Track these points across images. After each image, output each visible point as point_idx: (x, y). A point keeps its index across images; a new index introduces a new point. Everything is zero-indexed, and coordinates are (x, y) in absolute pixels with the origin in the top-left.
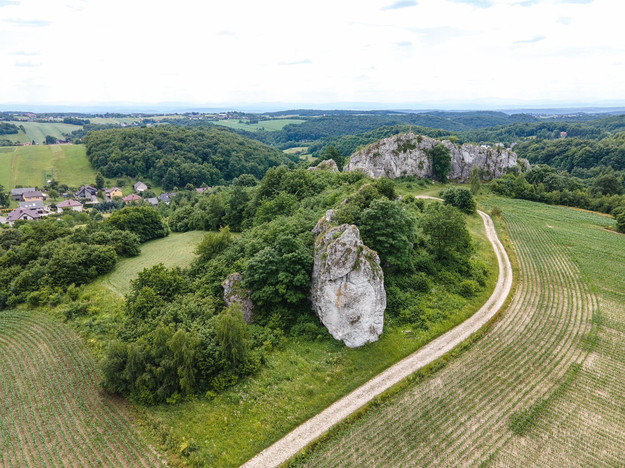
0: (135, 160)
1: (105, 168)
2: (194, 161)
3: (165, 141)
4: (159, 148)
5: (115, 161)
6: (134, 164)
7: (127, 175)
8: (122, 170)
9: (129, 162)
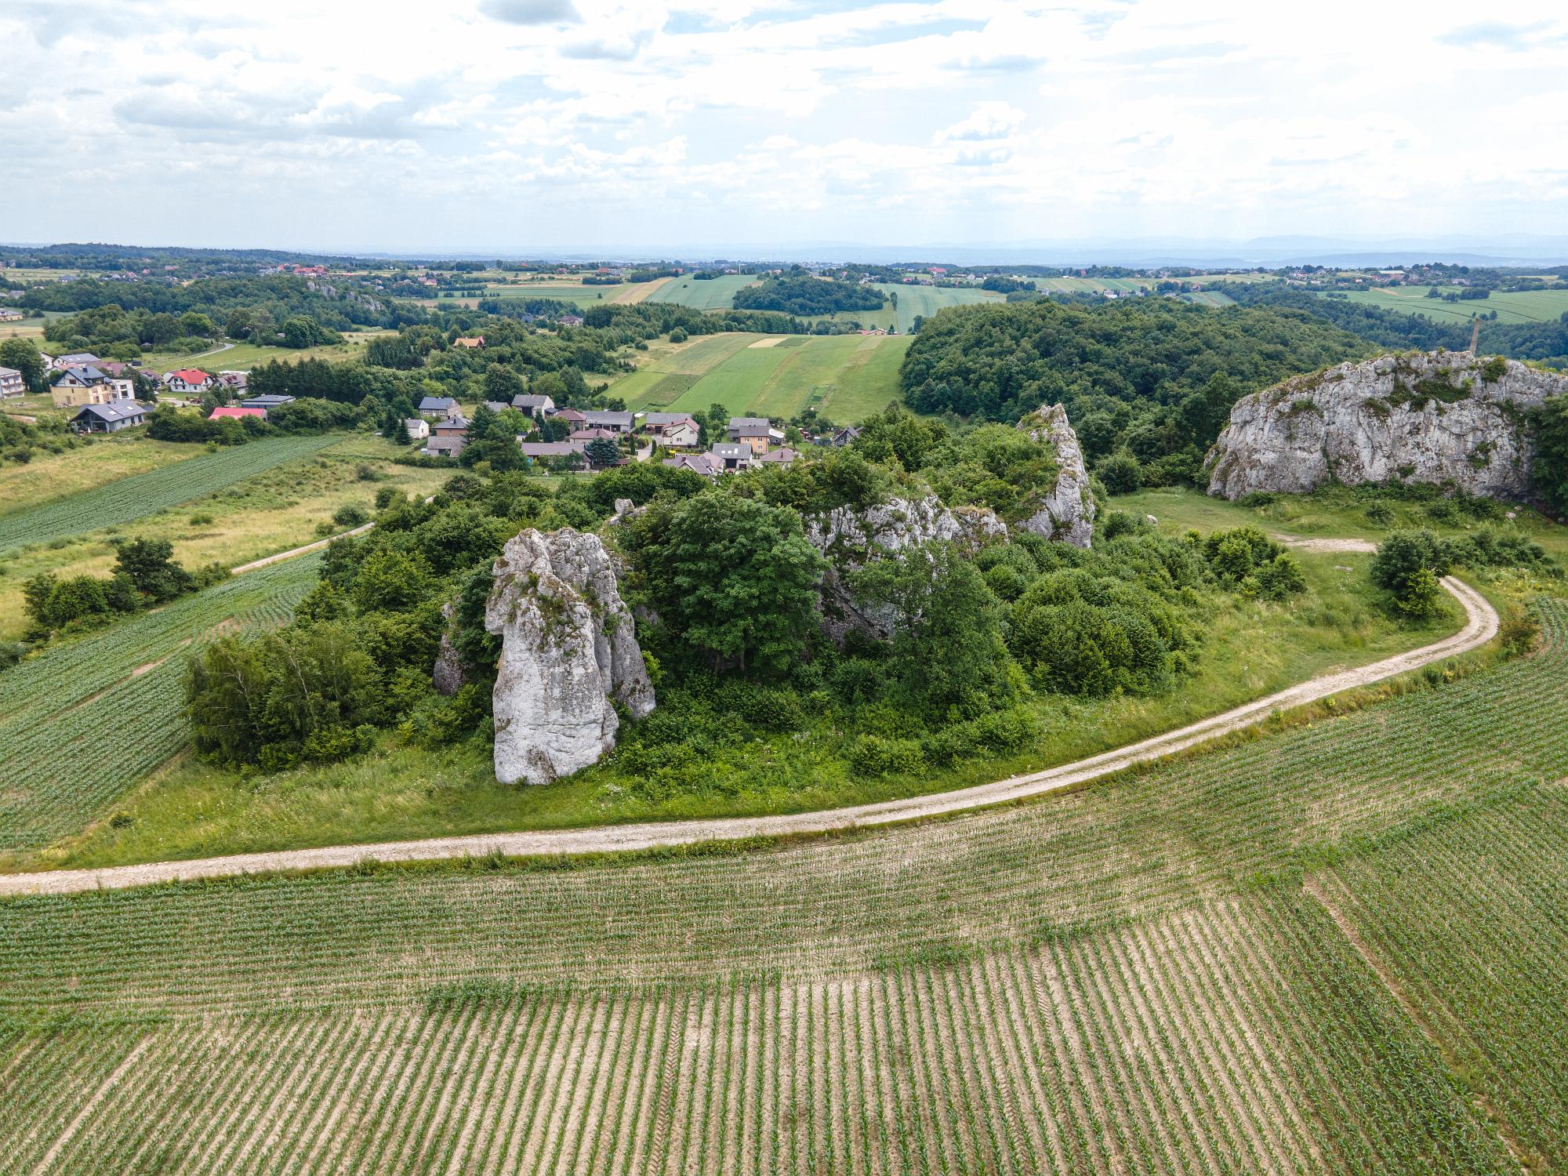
0: (981, 378)
1: (918, 390)
2: (1114, 391)
3: (1065, 337)
4: (1045, 354)
5: (941, 378)
6: (976, 385)
7: (954, 410)
8: (949, 398)
9: (967, 381)
